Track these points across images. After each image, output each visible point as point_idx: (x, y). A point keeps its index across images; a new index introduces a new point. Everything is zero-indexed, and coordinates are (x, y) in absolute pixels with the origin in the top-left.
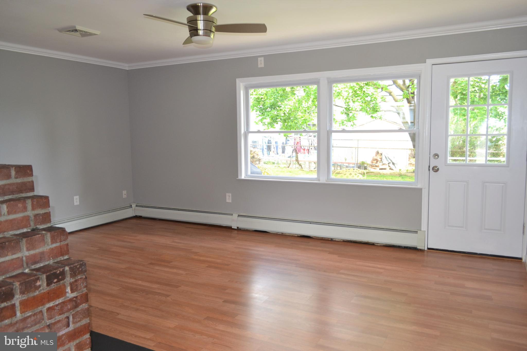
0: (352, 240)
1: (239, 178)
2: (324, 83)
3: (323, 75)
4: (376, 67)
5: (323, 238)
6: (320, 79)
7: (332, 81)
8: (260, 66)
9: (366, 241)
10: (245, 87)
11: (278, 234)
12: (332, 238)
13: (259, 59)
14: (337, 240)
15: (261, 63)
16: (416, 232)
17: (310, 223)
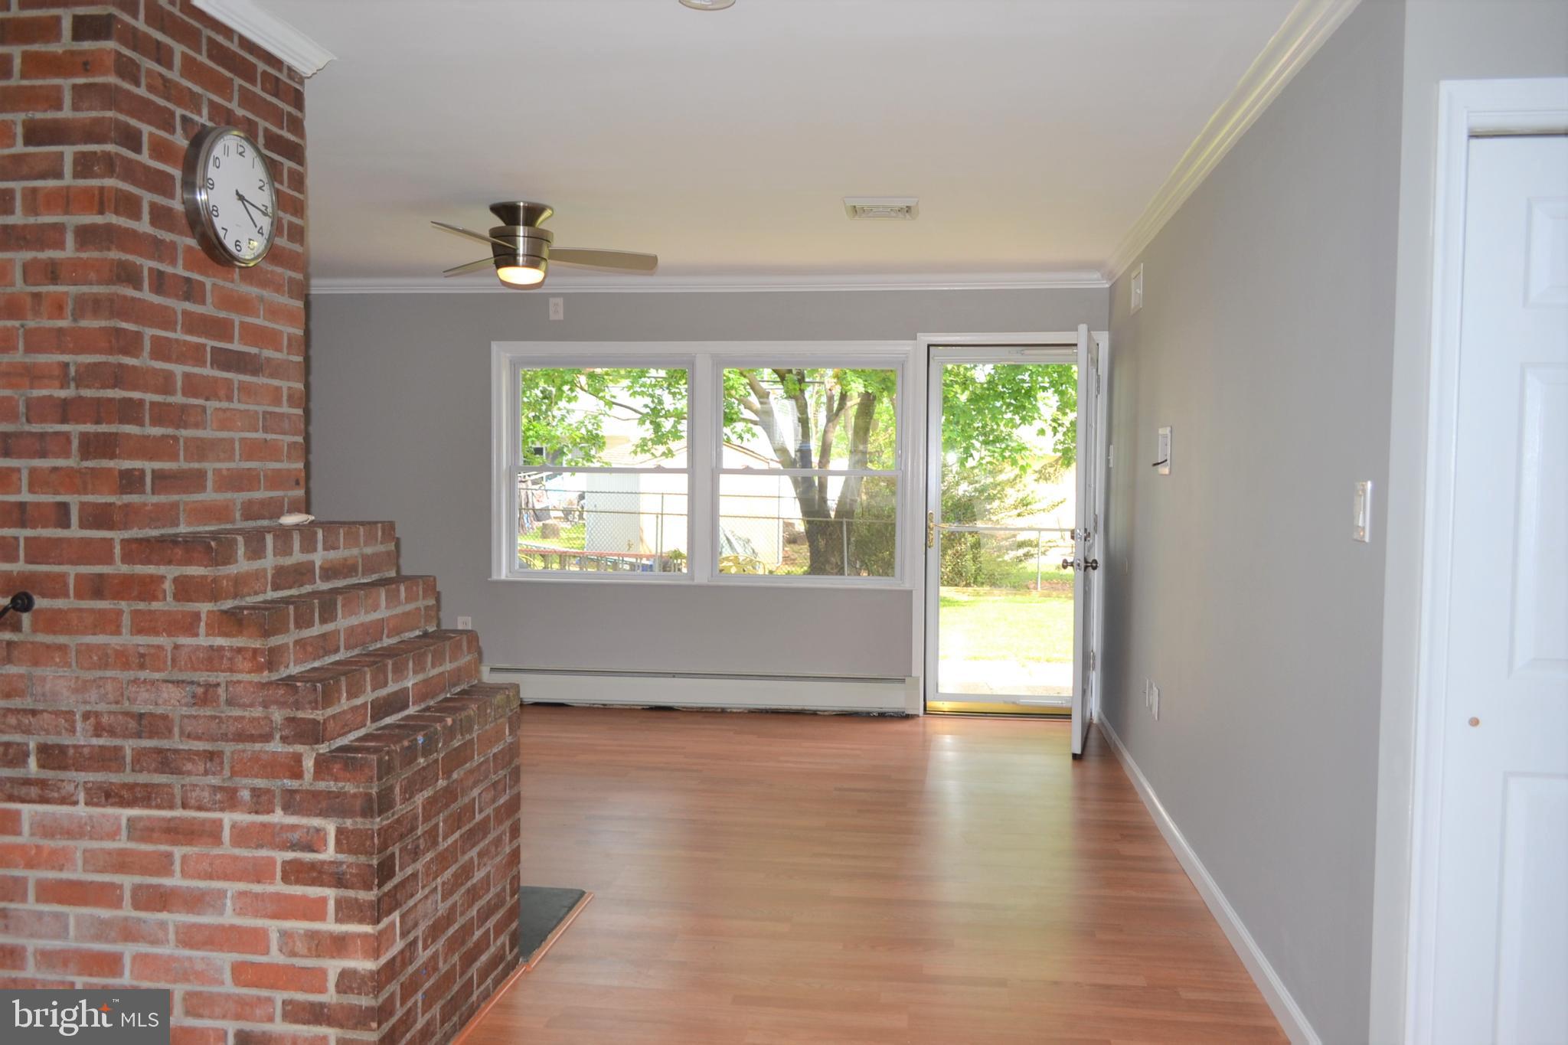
0: (768, 707)
1: (495, 577)
2: (703, 367)
3: (702, 350)
4: (813, 339)
5: (702, 708)
6: (695, 357)
7: (720, 362)
8: (553, 317)
9: (800, 708)
10: (511, 361)
11: (594, 708)
12: (723, 706)
13: (552, 301)
14: (735, 710)
15: (557, 312)
16: (903, 681)
17: (674, 675)
